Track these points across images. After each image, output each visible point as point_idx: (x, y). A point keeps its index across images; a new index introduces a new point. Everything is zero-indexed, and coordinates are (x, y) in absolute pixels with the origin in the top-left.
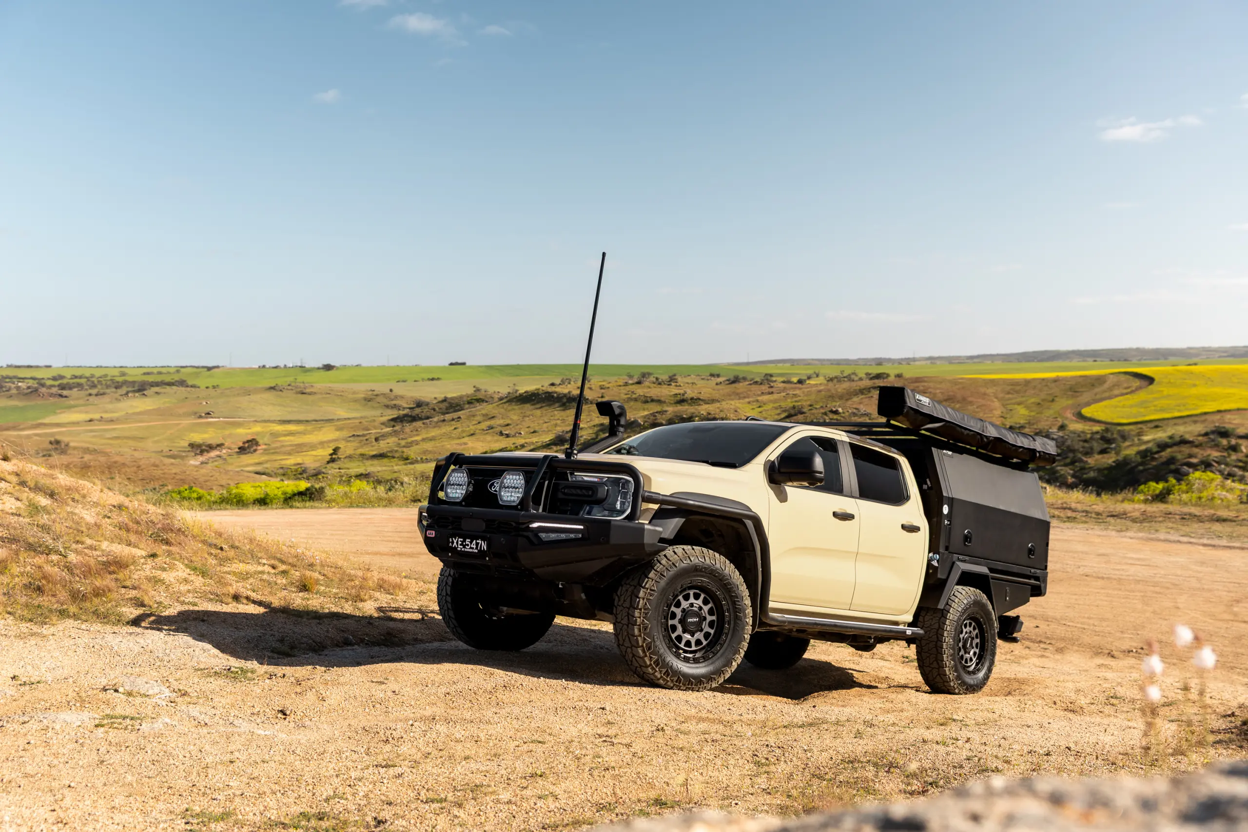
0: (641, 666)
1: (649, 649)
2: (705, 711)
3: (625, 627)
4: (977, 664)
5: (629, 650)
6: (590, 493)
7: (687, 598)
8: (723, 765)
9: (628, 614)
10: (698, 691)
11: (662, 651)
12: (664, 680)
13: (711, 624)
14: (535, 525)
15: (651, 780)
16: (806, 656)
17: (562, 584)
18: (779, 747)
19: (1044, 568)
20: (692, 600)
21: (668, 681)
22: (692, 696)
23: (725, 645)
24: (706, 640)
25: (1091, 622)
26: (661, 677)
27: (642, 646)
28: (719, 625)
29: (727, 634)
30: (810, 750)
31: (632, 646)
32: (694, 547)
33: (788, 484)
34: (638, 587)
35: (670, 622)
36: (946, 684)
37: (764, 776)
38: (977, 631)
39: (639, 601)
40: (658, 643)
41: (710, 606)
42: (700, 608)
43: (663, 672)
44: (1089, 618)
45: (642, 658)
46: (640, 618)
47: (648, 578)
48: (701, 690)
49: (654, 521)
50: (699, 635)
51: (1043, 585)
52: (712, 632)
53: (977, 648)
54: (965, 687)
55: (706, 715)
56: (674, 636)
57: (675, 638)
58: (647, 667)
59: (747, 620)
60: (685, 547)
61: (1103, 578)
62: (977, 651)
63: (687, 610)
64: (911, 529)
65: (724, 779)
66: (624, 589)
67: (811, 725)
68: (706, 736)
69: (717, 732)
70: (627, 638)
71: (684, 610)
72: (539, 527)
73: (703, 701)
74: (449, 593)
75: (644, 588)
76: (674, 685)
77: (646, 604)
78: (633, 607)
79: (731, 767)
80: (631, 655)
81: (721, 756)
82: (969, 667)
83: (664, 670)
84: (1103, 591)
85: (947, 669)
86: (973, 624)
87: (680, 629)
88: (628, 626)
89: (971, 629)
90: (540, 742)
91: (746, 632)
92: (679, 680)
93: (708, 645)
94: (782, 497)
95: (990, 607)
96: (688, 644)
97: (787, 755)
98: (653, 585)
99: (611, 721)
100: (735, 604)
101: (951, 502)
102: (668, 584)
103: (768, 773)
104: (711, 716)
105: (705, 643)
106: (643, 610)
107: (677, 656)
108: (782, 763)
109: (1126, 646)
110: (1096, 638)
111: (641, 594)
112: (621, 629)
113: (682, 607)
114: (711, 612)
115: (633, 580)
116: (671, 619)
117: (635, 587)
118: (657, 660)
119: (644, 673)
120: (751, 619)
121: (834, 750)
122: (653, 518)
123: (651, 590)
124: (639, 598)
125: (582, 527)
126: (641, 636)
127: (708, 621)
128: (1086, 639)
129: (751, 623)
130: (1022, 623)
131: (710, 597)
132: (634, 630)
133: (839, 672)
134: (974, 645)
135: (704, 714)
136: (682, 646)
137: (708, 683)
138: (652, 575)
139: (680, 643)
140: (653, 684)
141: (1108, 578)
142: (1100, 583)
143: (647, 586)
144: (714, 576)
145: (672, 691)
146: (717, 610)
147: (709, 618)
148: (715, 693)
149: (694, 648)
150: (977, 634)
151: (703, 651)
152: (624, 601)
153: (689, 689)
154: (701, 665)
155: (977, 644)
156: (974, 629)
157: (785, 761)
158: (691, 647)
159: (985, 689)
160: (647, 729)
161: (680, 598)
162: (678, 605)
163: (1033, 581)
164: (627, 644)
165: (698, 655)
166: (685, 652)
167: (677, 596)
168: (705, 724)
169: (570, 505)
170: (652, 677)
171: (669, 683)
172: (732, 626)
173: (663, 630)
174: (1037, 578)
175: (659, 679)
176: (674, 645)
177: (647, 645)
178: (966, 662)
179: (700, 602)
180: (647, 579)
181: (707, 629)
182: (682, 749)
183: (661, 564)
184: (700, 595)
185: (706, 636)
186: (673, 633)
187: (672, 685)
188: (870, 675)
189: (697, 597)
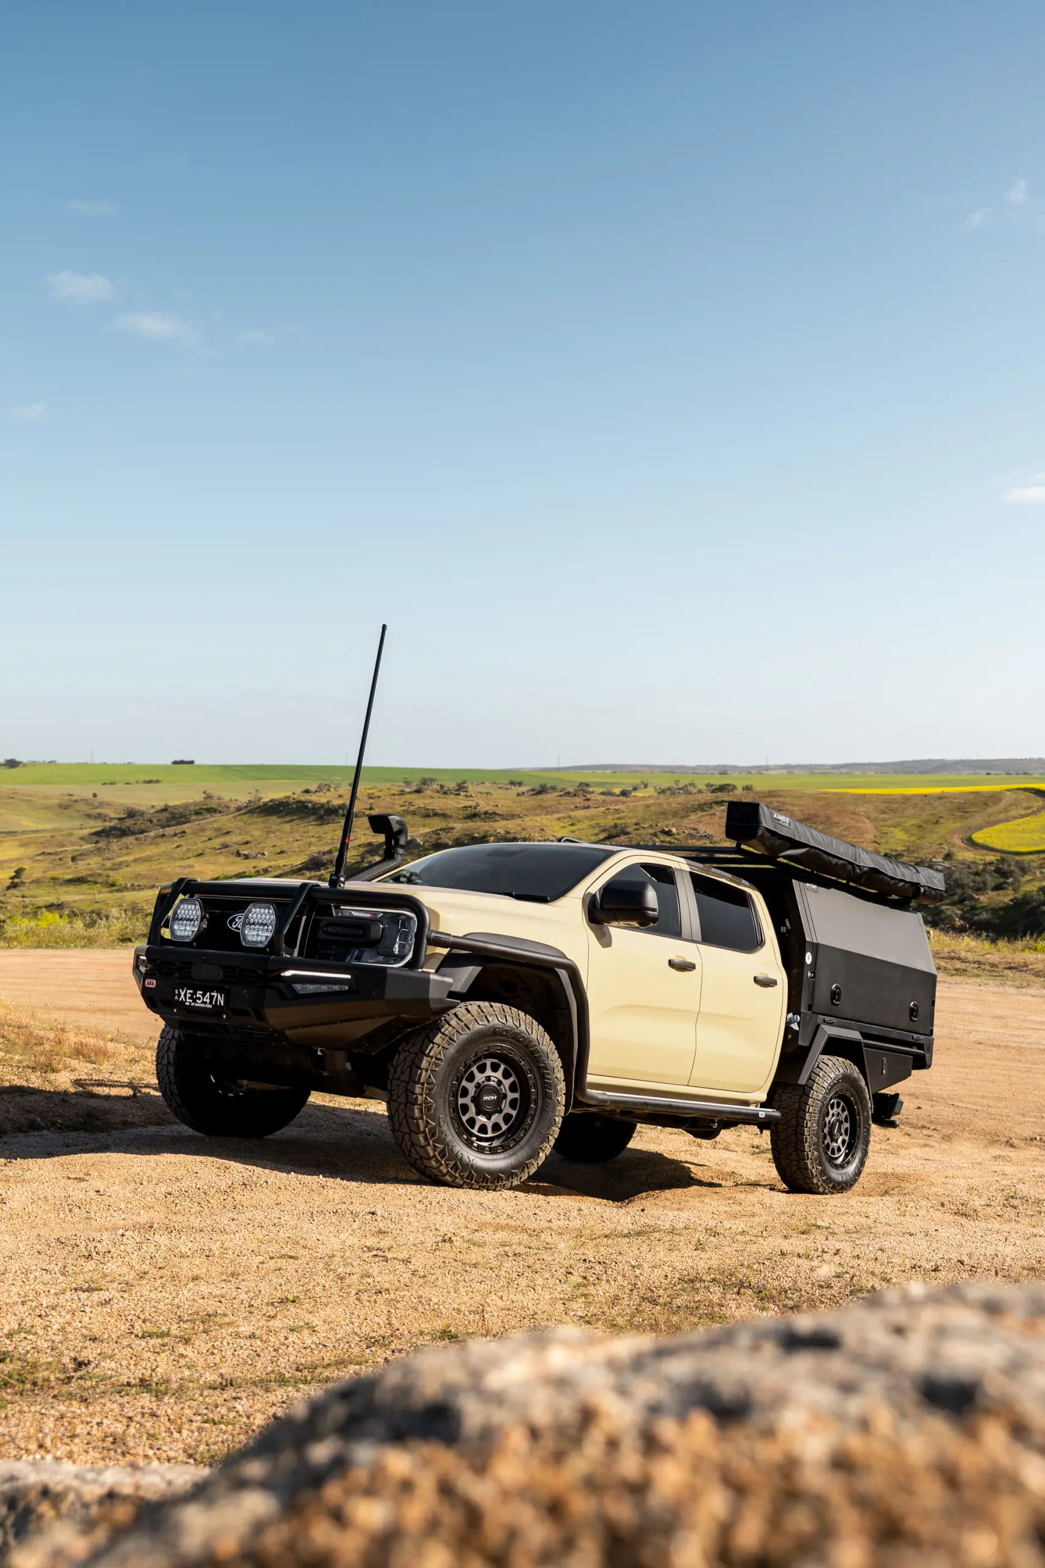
0: (421, 1158)
1: (433, 1135)
2: (505, 1216)
3: (402, 1106)
4: (847, 1155)
5: (407, 1137)
6: (361, 932)
7: (482, 1069)
8: (529, 1286)
9: (407, 1089)
10: (494, 1190)
11: (449, 1138)
12: (451, 1176)
13: (513, 1104)
14: (288, 973)
15: (436, 1306)
16: (631, 1145)
17: (321, 1051)
18: (600, 1263)
19: (929, 1033)
20: (489, 1072)
21: (456, 1178)
22: (486, 1197)
23: (531, 1130)
24: (506, 1124)
25: (985, 1102)
26: (448, 1172)
27: (424, 1132)
28: (523, 1105)
29: (533, 1117)
30: (640, 1266)
31: (411, 1131)
32: (493, 1004)
33: (613, 924)
34: (420, 1054)
35: (461, 1101)
36: (808, 1181)
37: (580, 1300)
38: (846, 1113)
39: (421, 1073)
40: (445, 1128)
41: (511, 1080)
42: (500, 1083)
43: (450, 1166)
44: (982, 1097)
45: (424, 1147)
46: (422, 1094)
47: (433, 1043)
48: (499, 1188)
49: (443, 970)
50: (497, 1118)
51: (927, 1055)
52: (514, 1113)
53: (846, 1135)
54: (831, 1185)
55: (506, 1222)
56: (464, 1118)
57: (467, 1121)
58: (429, 1159)
59: (559, 1099)
60: (481, 1003)
61: (999, 1046)
62: (847, 1138)
63: (482, 1085)
64: (766, 983)
65: (530, 1304)
66: (402, 1058)
67: (639, 1234)
68: (507, 1248)
69: (520, 1244)
70: (404, 1122)
71: (478, 1086)
72: (294, 976)
73: (502, 1203)
74: (171, 1061)
75: (428, 1056)
76: (464, 1182)
77: (430, 1077)
78: (413, 1080)
79: (539, 1288)
80: (409, 1144)
81: (526, 1274)
82: (837, 1158)
83: (452, 1163)
84: (999, 1063)
85: (809, 1162)
86: (842, 1104)
87: (472, 1109)
88: (406, 1105)
89: (840, 1110)
90: (291, 1257)
91: (557, 1113)
92: (470, 1176)
93: (508, 1130)
94: (605, 940)
95: (863, 1083)
96: (483, 1129)
97: (609, 1272)
98: (440, 1053)
99: (383, 1229)
100: (545, 1078)
101: (816, 948)
102: (458, 1051)
103: (585, 1296)
104: (512, 1223)
105: (504, 1127)
106: (426, 1085)
107: (469, 1144)
108: (603, 1282)
109: (1028, 1132)
110: (990, 1123)
111: (424, 1064)
112: (397, 1110)
113: (475, 1082)
114: (513, 1088)
115: (413, 1045)
116: (461, 1097)
117: (416, 1054)
118: (443, 1150)
119: (426, 1166)
120: (564, 1096)
121: (669, 1266)
122: (442, 965)
123: (437, 1059)
124: (421, 1069)
125: (349, 977)
126: (422, 1118)
127: (509, 1099)
128: (980, 1124)
129: (563, 1102)
130: (902, 1103)
131: (512, 1068)
132: (413, 1111)
133: (673, 1166)
134: (843, 1131)
135: (503, 1220)
136: (475, 1131)
137: (507, 1179)
138: (438, 1039)
139: (473, 1128)
140: (437, 1181)
141: (1006, 1047)
142: (996, 1051)
143: (431, 1054)
144: (519, 1041)
145: (461, 1191)
146: (521, 1085)
147: (511, 1096)
148: (517, 1193)
149: (490, 1134)
150: (846, 1117)
151: (502, 1139)
152: (402, 1073)
153: (484, 1187)
154: (498, 1156)
155: (847, 1129)
156: (843, 1110)
157: (608, 1281)
158: (486, 1133)
159: (856, 1187)
160: (430, 1240)
161: (474, 1069)
162: (471, 1078)
163: (915, 1050)
164: (405, 1129)
165: (495, 1143)
166: (479, 1139)
167: (470, 1067)
168: (504, 1233)
169: (334, 947)
170: (436, 1172)
171: (457, 1180)
172: (540, 1105)
173: (451, 1110)
174: (920, 1046)
175: (444, 1175)
176: (464, 1130)
177: (429, 1130)
178: (833, 1153)
179: (499, 1075)
180: (431, 1045)
181: (507, 1109)
182: (475, 1266)
183: (450, 1025)
184: (499, 1066)
185: (507, 1118)
186: (464, 1115)
187: (461, 1183)
188: (712, 1169)
189: (495, 1068)
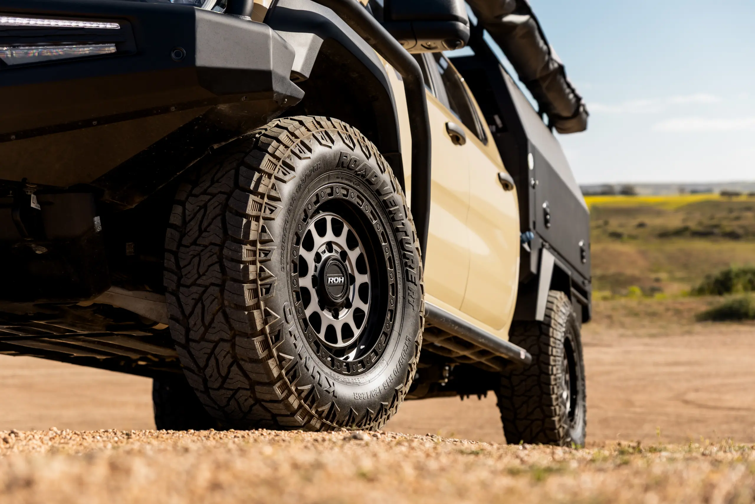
1: (276, 340)
7: (321, 229)
9: (221, 257)
13: (363, 289)
21: (312, 416)
23: (394, 335)
24: (358, 325)
26: (300, 406)
27: (263, 331)
28: (377, 295)
29: (393, 314)
34: (238, 191)
35: (301, 282)
39: (249, 224)
41: (358, 250)
42: (344, 255)
43: (303, 396)
46: (253, 263)
50: (346, 315)
51: (588, 307)
52: (366, 307)
56: (308, 313)
57: (312, 318)
58: (274, 383)
59: (421, 285)
63: (323, 256)
64: (506, 183)
71: (318, 257)
75: (255, 192)
77: (263, 230)
78: (234, 238)
83: (305, 392)
87: (315, 298)
88: (221, 287)
91: (422, 309)
92: (331, 413)
93: (362, 337)
96: (331, 332)
98: (273, 188)
100: (402, 248)
102: (298, 188)
105: (357, 331)
106: (259, 246)
107: (322, 358)
111: (249, 210)
113: (315, 250)
114: (361, 265)
116: (300, 275)
117: (229, 194)
118: (293, 365)
119: (263, 399)
123: (270, 198)
124: (247, 216)
127: (358, 284)
131: (358, 230)
132: (243, 295)
136: (323, 336)
138: (266, 164)
139: (320, 331)
143: (261, 189)
146: (371, 260)
147: (361, 279)
149: (340, 343)
151: (358, 351)
152: (202, 231)
154: (360, 378)
158: (336, 340)
161: (313, 227)
162: (309, 244)
165: (351, 358)
166: (329, 350)
167: (308, 223)
171: (313, 422)
172: (400, 295)
173: (294, 296)
176: (310, 334)
177: (270, 327)
179: (342, 241)
180: (257, 175)
181: (357, 303)
183: (279, 143)
184: (342, 226)
185: (358, 316)
186: (306, 307)
189: (337, 228)
